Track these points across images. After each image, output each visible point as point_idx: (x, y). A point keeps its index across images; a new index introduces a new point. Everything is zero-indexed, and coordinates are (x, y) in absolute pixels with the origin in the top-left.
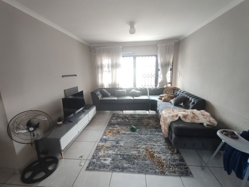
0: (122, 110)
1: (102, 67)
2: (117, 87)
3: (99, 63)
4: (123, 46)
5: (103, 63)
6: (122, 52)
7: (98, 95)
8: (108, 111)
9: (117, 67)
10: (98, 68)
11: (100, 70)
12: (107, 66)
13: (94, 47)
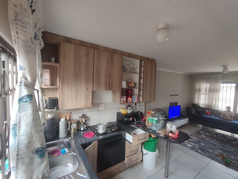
0: (213, 128)
1: (199, 90)
2: (213, 109)
3: (197, 87)
4: (223, 75)
5: (201, 87)
6: (222, 79)
7: (192, 111)
8: (201, 126)
9: (214, 92)
10: (196, 91)
11: (197, 93)
12: (204, 90)
13: (195, 76)
